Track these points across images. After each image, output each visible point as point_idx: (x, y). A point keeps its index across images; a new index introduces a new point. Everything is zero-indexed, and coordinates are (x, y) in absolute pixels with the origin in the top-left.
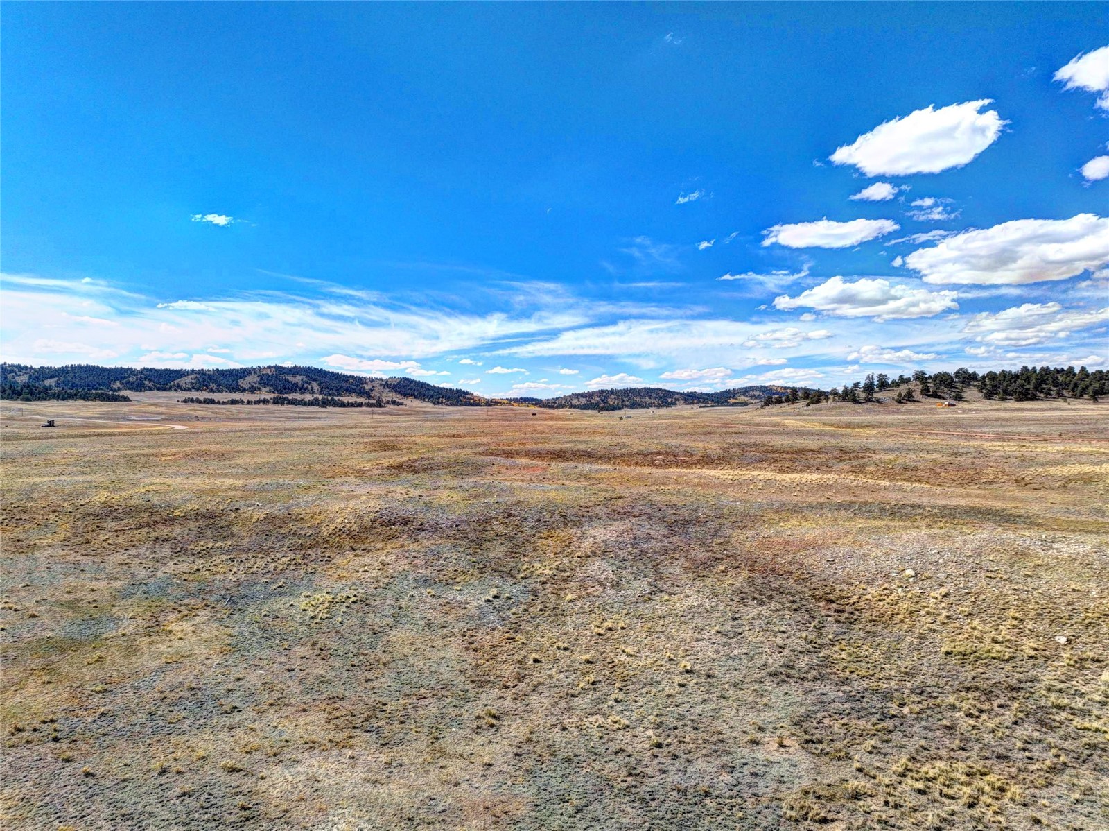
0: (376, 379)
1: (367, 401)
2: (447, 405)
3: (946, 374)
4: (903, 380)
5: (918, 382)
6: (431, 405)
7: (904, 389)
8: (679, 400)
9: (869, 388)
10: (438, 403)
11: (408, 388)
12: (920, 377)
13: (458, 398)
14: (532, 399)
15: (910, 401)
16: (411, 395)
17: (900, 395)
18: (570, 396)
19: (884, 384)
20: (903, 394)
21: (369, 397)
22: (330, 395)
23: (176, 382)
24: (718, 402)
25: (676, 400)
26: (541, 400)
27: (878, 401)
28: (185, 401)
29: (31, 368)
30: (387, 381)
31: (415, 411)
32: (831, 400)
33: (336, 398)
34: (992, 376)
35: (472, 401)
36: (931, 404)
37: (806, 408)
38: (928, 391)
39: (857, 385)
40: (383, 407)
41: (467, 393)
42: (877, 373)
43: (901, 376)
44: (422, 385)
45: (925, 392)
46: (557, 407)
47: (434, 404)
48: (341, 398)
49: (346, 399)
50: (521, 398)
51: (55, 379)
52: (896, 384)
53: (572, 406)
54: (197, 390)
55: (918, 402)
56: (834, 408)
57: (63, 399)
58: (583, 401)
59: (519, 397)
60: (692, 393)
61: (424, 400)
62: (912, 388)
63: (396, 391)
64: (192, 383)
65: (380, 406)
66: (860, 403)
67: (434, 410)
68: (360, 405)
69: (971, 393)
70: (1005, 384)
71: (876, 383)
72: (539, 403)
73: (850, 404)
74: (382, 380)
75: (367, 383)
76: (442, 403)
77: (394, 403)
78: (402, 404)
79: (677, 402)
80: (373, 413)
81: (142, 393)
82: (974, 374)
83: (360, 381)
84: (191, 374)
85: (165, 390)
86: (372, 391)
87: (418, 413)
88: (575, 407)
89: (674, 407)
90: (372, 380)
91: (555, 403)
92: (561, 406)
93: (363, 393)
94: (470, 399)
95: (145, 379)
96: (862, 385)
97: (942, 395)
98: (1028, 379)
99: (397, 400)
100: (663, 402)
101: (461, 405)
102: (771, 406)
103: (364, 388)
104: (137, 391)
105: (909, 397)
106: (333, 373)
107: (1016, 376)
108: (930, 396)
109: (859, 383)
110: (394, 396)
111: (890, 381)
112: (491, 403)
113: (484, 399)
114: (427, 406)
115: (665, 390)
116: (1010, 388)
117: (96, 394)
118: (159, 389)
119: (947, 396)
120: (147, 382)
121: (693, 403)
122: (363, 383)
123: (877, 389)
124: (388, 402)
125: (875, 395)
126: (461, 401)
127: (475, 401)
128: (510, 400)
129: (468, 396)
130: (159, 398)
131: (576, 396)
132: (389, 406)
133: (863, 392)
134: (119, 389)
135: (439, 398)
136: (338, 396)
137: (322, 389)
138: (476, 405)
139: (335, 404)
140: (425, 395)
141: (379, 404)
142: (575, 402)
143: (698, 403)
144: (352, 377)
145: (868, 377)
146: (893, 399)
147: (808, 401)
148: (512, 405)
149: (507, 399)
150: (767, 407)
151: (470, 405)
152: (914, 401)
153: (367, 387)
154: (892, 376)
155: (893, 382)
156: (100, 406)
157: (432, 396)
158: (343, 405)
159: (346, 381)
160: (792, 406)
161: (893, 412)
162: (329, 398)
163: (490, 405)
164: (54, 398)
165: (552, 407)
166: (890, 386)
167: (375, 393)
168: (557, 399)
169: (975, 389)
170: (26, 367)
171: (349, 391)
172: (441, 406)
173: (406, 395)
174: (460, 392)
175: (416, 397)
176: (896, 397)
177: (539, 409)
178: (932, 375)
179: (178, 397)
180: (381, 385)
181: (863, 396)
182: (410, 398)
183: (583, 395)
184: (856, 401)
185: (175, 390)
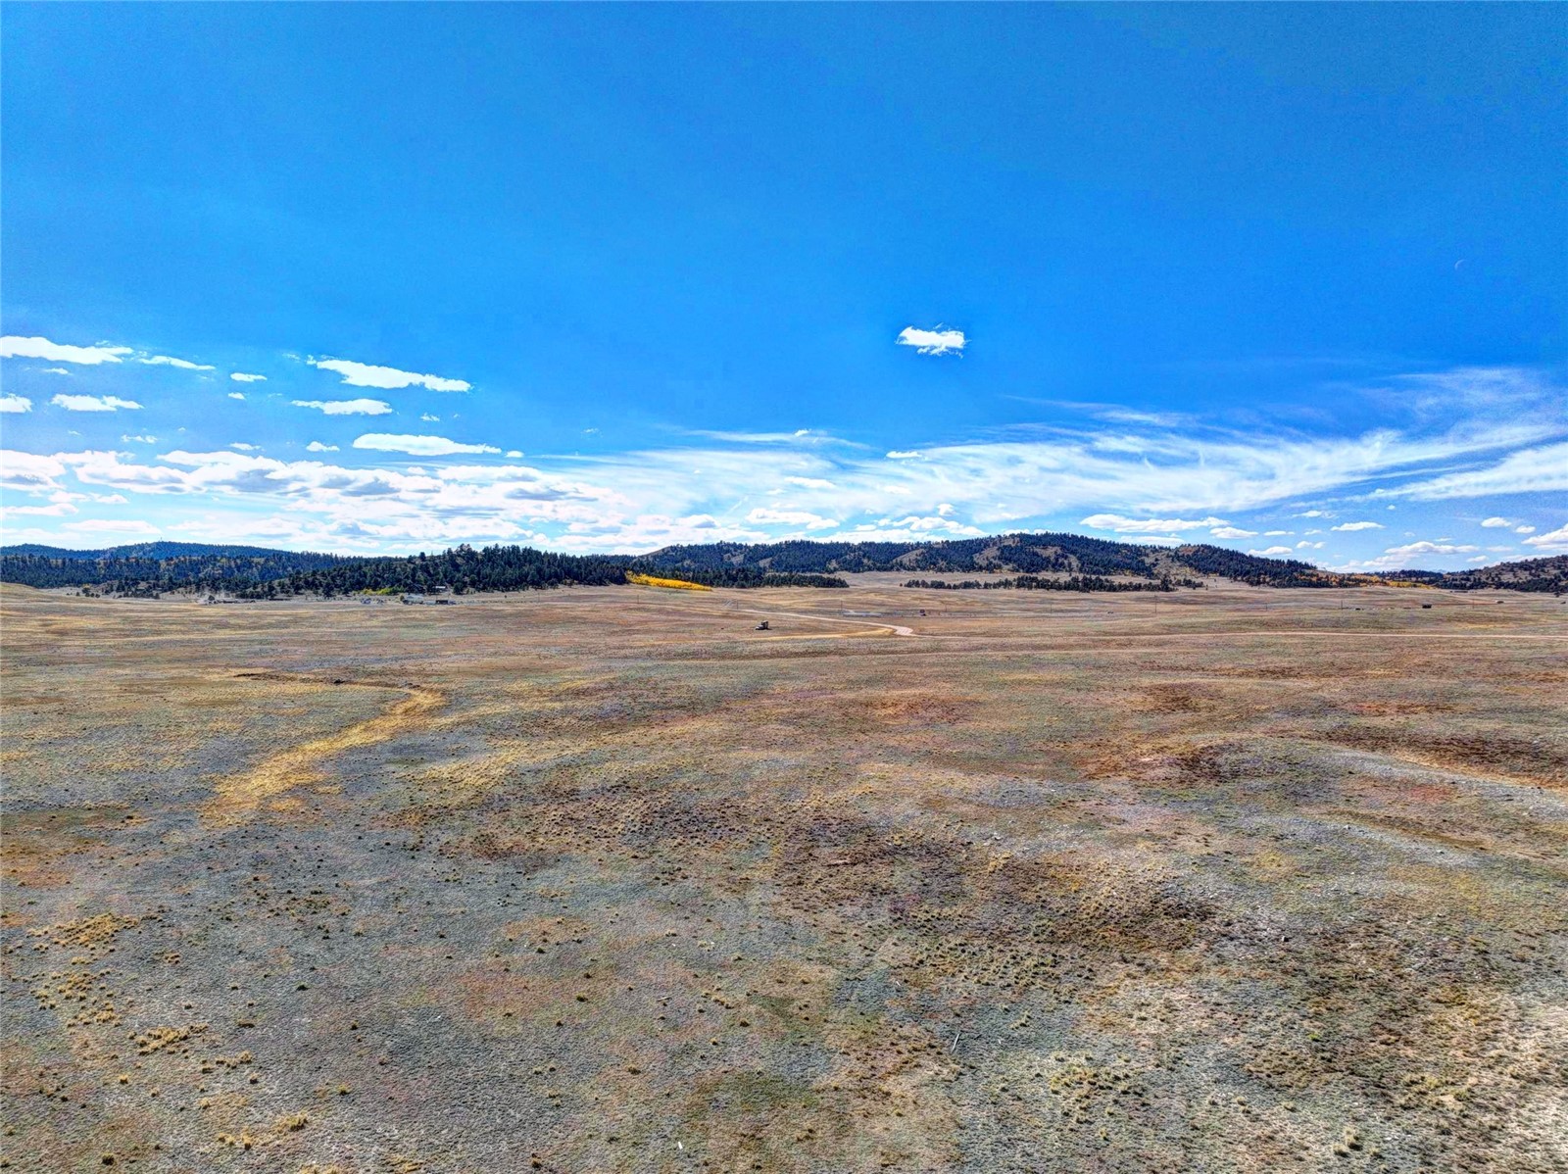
0: (1161, 548)
1: (1148, 581)
2: (1273, 585)
6: (1247, 587)
10: (1258, 583)
11: (1209, 560)
13: (1292, 574)
14: (1422, 574)
16: (1215, 572)
18: (1497, 568)
21: (1150, 575)
22: (1094, 573)
23: (899, 559)
26: (1440, 575)
28: (909, 585)
29: (746, 547)
30: (1177, 550)
31: (1221, 597)
33: (1103, 578)
35: (1314, 579)
40: (1172, 590)
41: (1307, 566)
44: (1232, 555)
46: (1471, 587)
47: (1252, 584)
48: (1110, 578)
49: (1118, 579)
50: (1403, 572)
51: (769, 560)
53: (1500, 585)
54: (923, 569)
57: (778, 585)
58: (1524, 576)
59: (1399, 570)
61: (1235, 579)
63: (1191, 565)
64: (917, 561)
65: (1167, 589)
67: (1250, 594)
68: (1138, 588)
72: (1435, 579)
74: (1169, 549)
75: (1147, 555)
76: (1264, 582)
77: (1188, 583)
78: (1200, 585)
80: (1156, 600)
81: (860, 575)
83: (1137, 551)
84: (916, 548)
85: (885, 570)
86: (1155, 565)
87: (1224, 600)
88: (1508, 586)
90: (1154, 550)
91: (1468, 580)
92: (1478, 585)
93: (1140, 569)
94: (1312, 575)
95: (864, 556)
99: (1193, 580)
101: (1296, 586)
103: (1143, 562)
104: (855, 572)
106: (1098, 541)
110: (1187, 573)
112: (1347, 582)
113: (1336, 575)
114: (1241, 589)
117: (811, 578)
118: (879, 569)
120: (865, 561)
122: (1141, 555)
124: (1179, 583)
126: (1296, 579)
127: (1319, 579)
128: (1383, 575)
129: (1307, 571)
130: (879, 580)
131: (1511, 567)
132: (1180, 588)
134: (835, 570)
135: (1260, 574)
136: (1105, 574)
137: (1083, 565)
138: (1323, 586)
139: (1101, 587)
140: (1236, 571)
141: (1165, 586)
142: (1507, 578)
144: (1126, 546)
148: (1385, 584)
149: (1377, 574)
151: (1311, 585)
153: (1148, 561)
156: (816, 594)
157: (1248, 572)
158: (1112, 588)
159: (1117, 553)
162: (1094, 577)
163: (1346, 586)
164: (768, 584)
165: (1462, 587)
167: (1160, 569)
168: (1471, 573)
170: (741, 546)
171: (1120, 567)
172: (1262, 588)
173: (1206, 571)
174: (1293, 565)
175: (1222, 574)
177: (1437, 591)
179: (901, 579)
180: (1168, 556)
182: (1213, 576)
183: (1524, 566)
185: (898, 570)
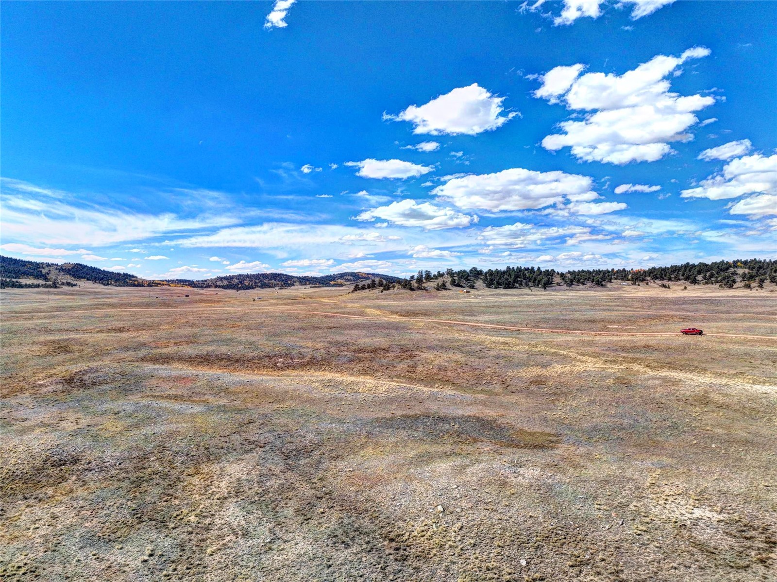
0: (53, 264)
1: (44, 283)
2: (116, 286)
3: (464, 271)
4: (440, 275)
5: (449, 276)
6: (101, 286)
7: (440, 280)
8: (296, 282)
9: (419, 280)
10: (108, 284)
11: (79, 272)
12: (450, 273)
13: (125, 280)
14: (186, 281)
15: (444, 289)
16: (84, 278)
17: (438, 285)
18: (215, 279)
19: (429, 277)
20: (440, 284)
21: (46, 279)
22: (8, 277)
24: (323, 284)
25: (294, 282)
26: (193, 281)
27: (425, 289)
30: (62, 266)
31: (87, 292)
32: (396, 288)
33: (14, 280)
34: (490, 272)
35: (136, 283)
36: (456, 291)
37: (381, 294)
38: (455, 282)
39: (412, 277)
40: (59, 288)
41: (133, 276)
42: (424, 270)
43: (439, 272)
44: (94, 270)
45: (453, 283)
46: (205, 287)
47: (104, 285)
48: (19, 280)
49: (24, 281)
50: (177, 280)
52: (436, 277)
53: (216, 287)
55: (449, 289)
56: (398, 294)
58: (226, 283)
59: (175, 279)
60: (305, 277)
61: (95, 282)
62: (445, 280)
63: (70, 274)
65: (56, 287)
66: (414, 290)
67: (103, 290)
68: (38, 286)
69: (479, 283)
70: (498, 278)
71: (424, 276)
72: (191, 284)
73: (408, 291)
74: (57, 265)
75: (44, 268)
76: (111, 284)
77: (69, 284)
78: (75, 285)
79: (295, 284)
80: (49, 293)
82: (481, 271)
83: (38, 266)
86: (48, 274)
87: (90, 293)
88: (219, 287)
89: (292, 287)
90: (48, 265)
91: (204, 284)
92: (208, 286)
93: (40, 276)
94: (135, 281)
96: (415, 277)
97: (463, 285)
98: (510, 275)
99: (72, 282)
100: (284, 284)
101: (128, 286)
102: (358, 291)
103: (41, 271)
105: (443, 287)
106: (11, 259)
107: (504, 273)
108: (455, 286)
109: (413, 276)
110: (69, 278)
111: (432, 275)
112: (152, 284)
113: (146, 281)
114: (99, 287)
115: (286, 275)
116: (500, 281)
119: (465, 285)
121: (306, 284)
122: (40, 268)
123: (424, 281)
124: (63, 284)
125: (423, 285)
126: (127, 282)
127: (139, 283)
128: (168, 281)
129: (133, 279)
131: (221, 279)
132: (63, 286)
133: (416, 282)
135: (108, 280)
136: (16, 278)
138: (140, 286)
139: (14, 286)
140: (96, 278)
141: (55, 286)
142: (219, 283)
143: (310, 284)
144: (30, 262)
145: (419, 272)
146: (434, 288)
147: (382, 288)
148: (169, 286)
149: (166, 280)
150: (355, 292)
151: (135, 285)
152: (446, 289)
153: (44, 271)
154: (434, 272)
155: (434, 276)
157: (102, 279)
158: (21, 286)
159: (24, 266)
160: (372, 291)
161: (434, 297)
162: (8, 280)
163: (151, 286)
165: (202, 287)
166: (432, 279)
167: (52, 276)
168: (205, 281)
169: (481, 281)
171: (26, 274)
172: (109, 287)
173: (79, 278)
174: (126, 275)
175: (88, 279)
176: (436, 287)
177: (192, 289)
178: (457, 271)
180: (56, 269)
181: (416, 285)
182: (83, 280)
183: (225, 278)
184: (412, 289)
